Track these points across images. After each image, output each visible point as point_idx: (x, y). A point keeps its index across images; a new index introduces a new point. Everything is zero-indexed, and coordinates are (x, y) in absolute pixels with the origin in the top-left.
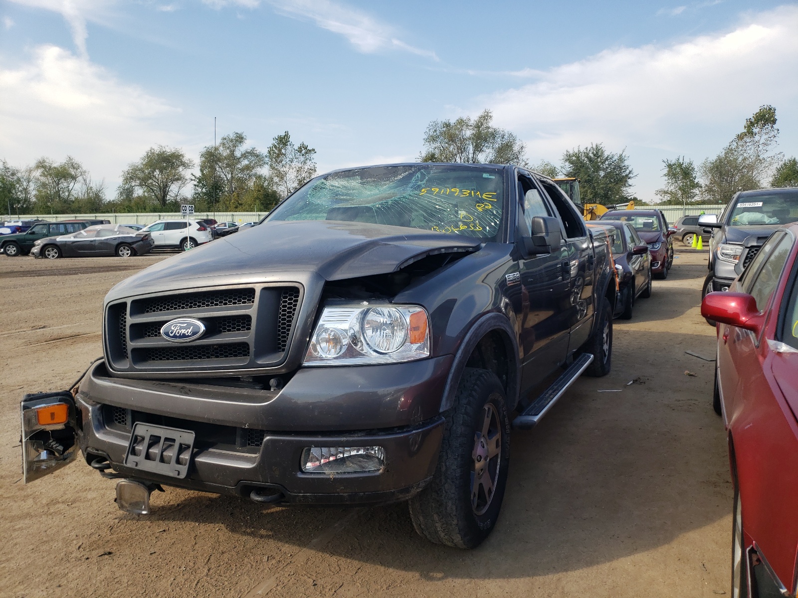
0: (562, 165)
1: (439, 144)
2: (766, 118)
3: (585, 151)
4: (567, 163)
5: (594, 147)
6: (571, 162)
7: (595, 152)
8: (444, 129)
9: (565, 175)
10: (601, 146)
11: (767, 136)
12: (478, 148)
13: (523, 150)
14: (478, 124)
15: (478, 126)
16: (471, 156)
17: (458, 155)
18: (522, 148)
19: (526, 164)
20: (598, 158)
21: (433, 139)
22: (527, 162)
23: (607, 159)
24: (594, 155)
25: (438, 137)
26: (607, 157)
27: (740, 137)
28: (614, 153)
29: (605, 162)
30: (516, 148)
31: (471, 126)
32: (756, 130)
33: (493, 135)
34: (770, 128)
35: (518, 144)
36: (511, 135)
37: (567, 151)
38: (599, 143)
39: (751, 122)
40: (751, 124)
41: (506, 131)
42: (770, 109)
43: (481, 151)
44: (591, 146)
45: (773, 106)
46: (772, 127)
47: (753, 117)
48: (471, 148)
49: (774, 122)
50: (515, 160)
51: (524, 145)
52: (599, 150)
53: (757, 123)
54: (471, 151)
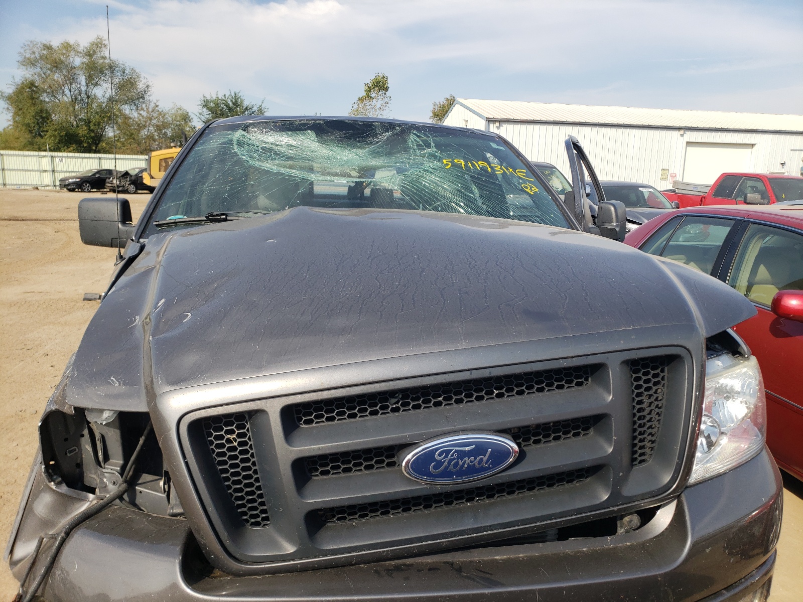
0: (200, 111)
1: (39, 69)
2: (380, 85)
3: (223, 98)
4: (205, 110)
5: (233, 95)
6: (209, 109)
7: (234, 101)
8: (45, 52)
9: (203, 122)
10: (240, 95)
11: (382, 102)
12: (91, 80)
13: (149, 89)
14: (89, 52)
15: (90, 54)
16: (83, 88)
17: (66, 86)
18: (148, 86)
19: (157, 106)
20: (237, 107)
21: (30, 63)
22: (157, 104)
23: (246, 109)
24: (234, 104)
25: (36, 60)
26: (247, 107)
27: (361, 100)
28: (253, 103)
29: (245, 112)
30: (141, 86)
31: (80, 52)
32: (373, 95)
33: (112, 67)
34: (384, 95)
35: (143, 82)
36: (133, 71)
37: (204, 97)
38: (237, 91)
39: (369, 87)
40: (369, 90)
41: (127, 65)
42: (384, 77)
43: (96, 84)
44: (229, 94)
45: (386, 75)
46: (385, 94)
47: (370, 82)
48: (82, 79)
49: (387, 89)
50: (141, 100)
51: (150, 84)
52: (238, 98)
53: (373, 88)
54: (83, 82)
